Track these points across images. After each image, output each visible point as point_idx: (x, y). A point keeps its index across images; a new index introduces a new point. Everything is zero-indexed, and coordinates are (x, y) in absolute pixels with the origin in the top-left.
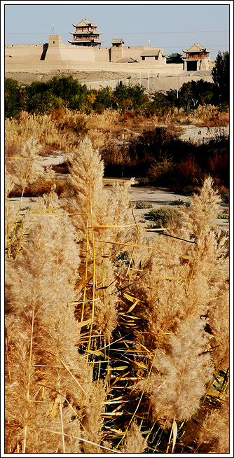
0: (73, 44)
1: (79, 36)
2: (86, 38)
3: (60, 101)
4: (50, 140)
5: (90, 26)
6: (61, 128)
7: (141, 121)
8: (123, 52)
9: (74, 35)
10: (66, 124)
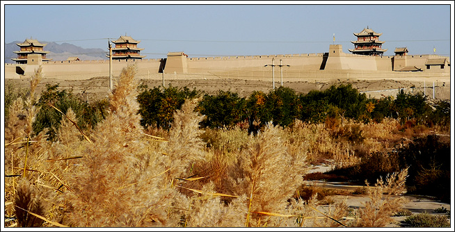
0: (354, 53)
1: (361, 45)
2: (368, 46)
3: (336, 109)
4: (323, 148)
5: (372, 35)
6: (334, 136)
7: (422, 130)
8: (407, 61)
9: (356, 44)
10: (340, 132)
